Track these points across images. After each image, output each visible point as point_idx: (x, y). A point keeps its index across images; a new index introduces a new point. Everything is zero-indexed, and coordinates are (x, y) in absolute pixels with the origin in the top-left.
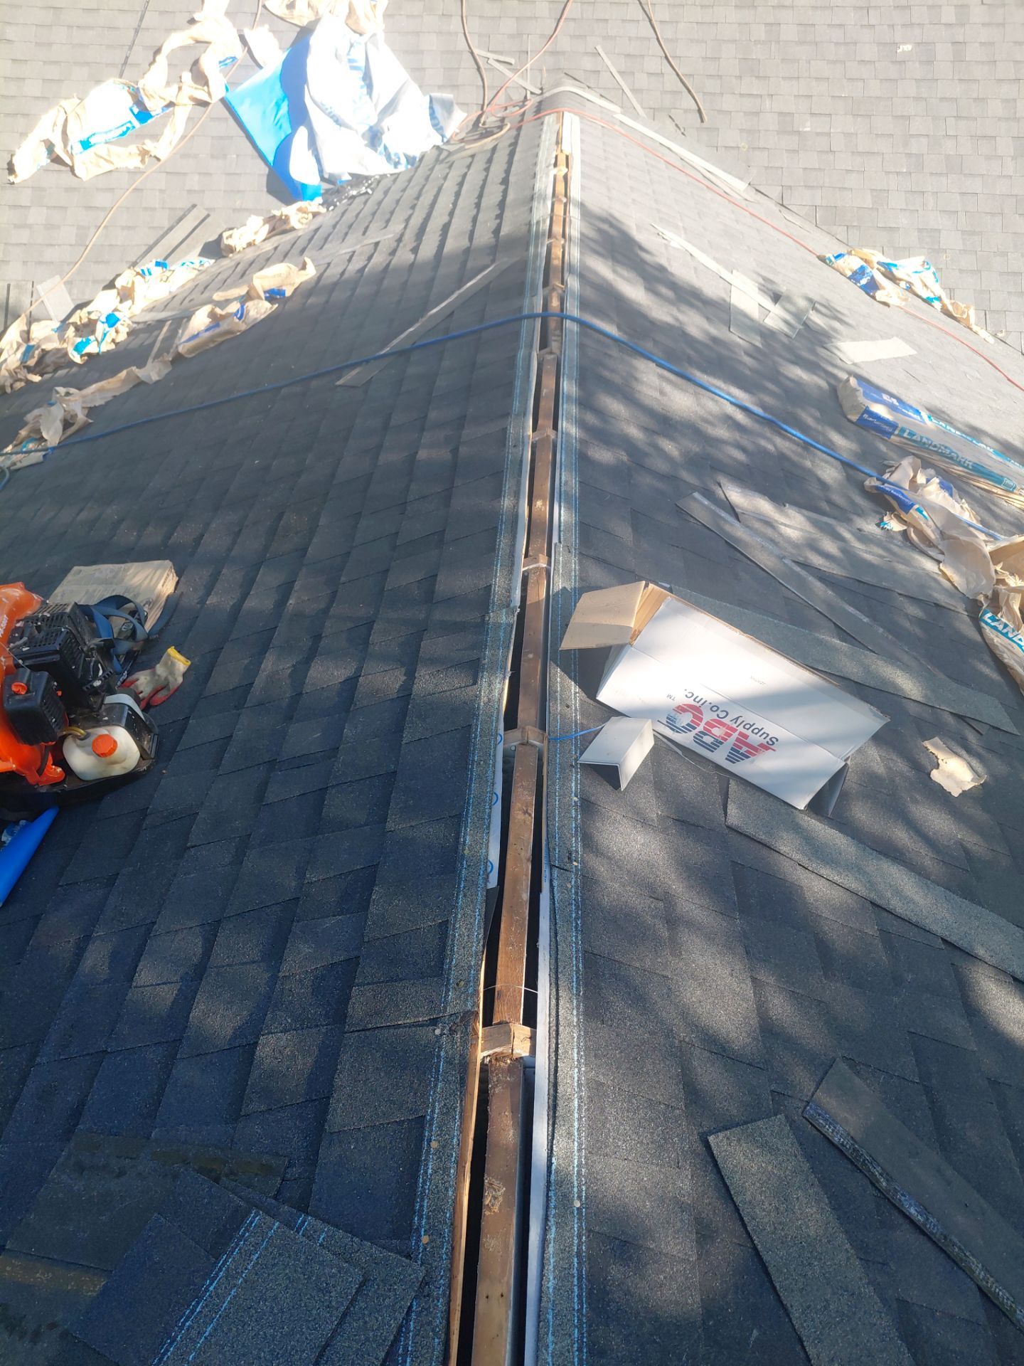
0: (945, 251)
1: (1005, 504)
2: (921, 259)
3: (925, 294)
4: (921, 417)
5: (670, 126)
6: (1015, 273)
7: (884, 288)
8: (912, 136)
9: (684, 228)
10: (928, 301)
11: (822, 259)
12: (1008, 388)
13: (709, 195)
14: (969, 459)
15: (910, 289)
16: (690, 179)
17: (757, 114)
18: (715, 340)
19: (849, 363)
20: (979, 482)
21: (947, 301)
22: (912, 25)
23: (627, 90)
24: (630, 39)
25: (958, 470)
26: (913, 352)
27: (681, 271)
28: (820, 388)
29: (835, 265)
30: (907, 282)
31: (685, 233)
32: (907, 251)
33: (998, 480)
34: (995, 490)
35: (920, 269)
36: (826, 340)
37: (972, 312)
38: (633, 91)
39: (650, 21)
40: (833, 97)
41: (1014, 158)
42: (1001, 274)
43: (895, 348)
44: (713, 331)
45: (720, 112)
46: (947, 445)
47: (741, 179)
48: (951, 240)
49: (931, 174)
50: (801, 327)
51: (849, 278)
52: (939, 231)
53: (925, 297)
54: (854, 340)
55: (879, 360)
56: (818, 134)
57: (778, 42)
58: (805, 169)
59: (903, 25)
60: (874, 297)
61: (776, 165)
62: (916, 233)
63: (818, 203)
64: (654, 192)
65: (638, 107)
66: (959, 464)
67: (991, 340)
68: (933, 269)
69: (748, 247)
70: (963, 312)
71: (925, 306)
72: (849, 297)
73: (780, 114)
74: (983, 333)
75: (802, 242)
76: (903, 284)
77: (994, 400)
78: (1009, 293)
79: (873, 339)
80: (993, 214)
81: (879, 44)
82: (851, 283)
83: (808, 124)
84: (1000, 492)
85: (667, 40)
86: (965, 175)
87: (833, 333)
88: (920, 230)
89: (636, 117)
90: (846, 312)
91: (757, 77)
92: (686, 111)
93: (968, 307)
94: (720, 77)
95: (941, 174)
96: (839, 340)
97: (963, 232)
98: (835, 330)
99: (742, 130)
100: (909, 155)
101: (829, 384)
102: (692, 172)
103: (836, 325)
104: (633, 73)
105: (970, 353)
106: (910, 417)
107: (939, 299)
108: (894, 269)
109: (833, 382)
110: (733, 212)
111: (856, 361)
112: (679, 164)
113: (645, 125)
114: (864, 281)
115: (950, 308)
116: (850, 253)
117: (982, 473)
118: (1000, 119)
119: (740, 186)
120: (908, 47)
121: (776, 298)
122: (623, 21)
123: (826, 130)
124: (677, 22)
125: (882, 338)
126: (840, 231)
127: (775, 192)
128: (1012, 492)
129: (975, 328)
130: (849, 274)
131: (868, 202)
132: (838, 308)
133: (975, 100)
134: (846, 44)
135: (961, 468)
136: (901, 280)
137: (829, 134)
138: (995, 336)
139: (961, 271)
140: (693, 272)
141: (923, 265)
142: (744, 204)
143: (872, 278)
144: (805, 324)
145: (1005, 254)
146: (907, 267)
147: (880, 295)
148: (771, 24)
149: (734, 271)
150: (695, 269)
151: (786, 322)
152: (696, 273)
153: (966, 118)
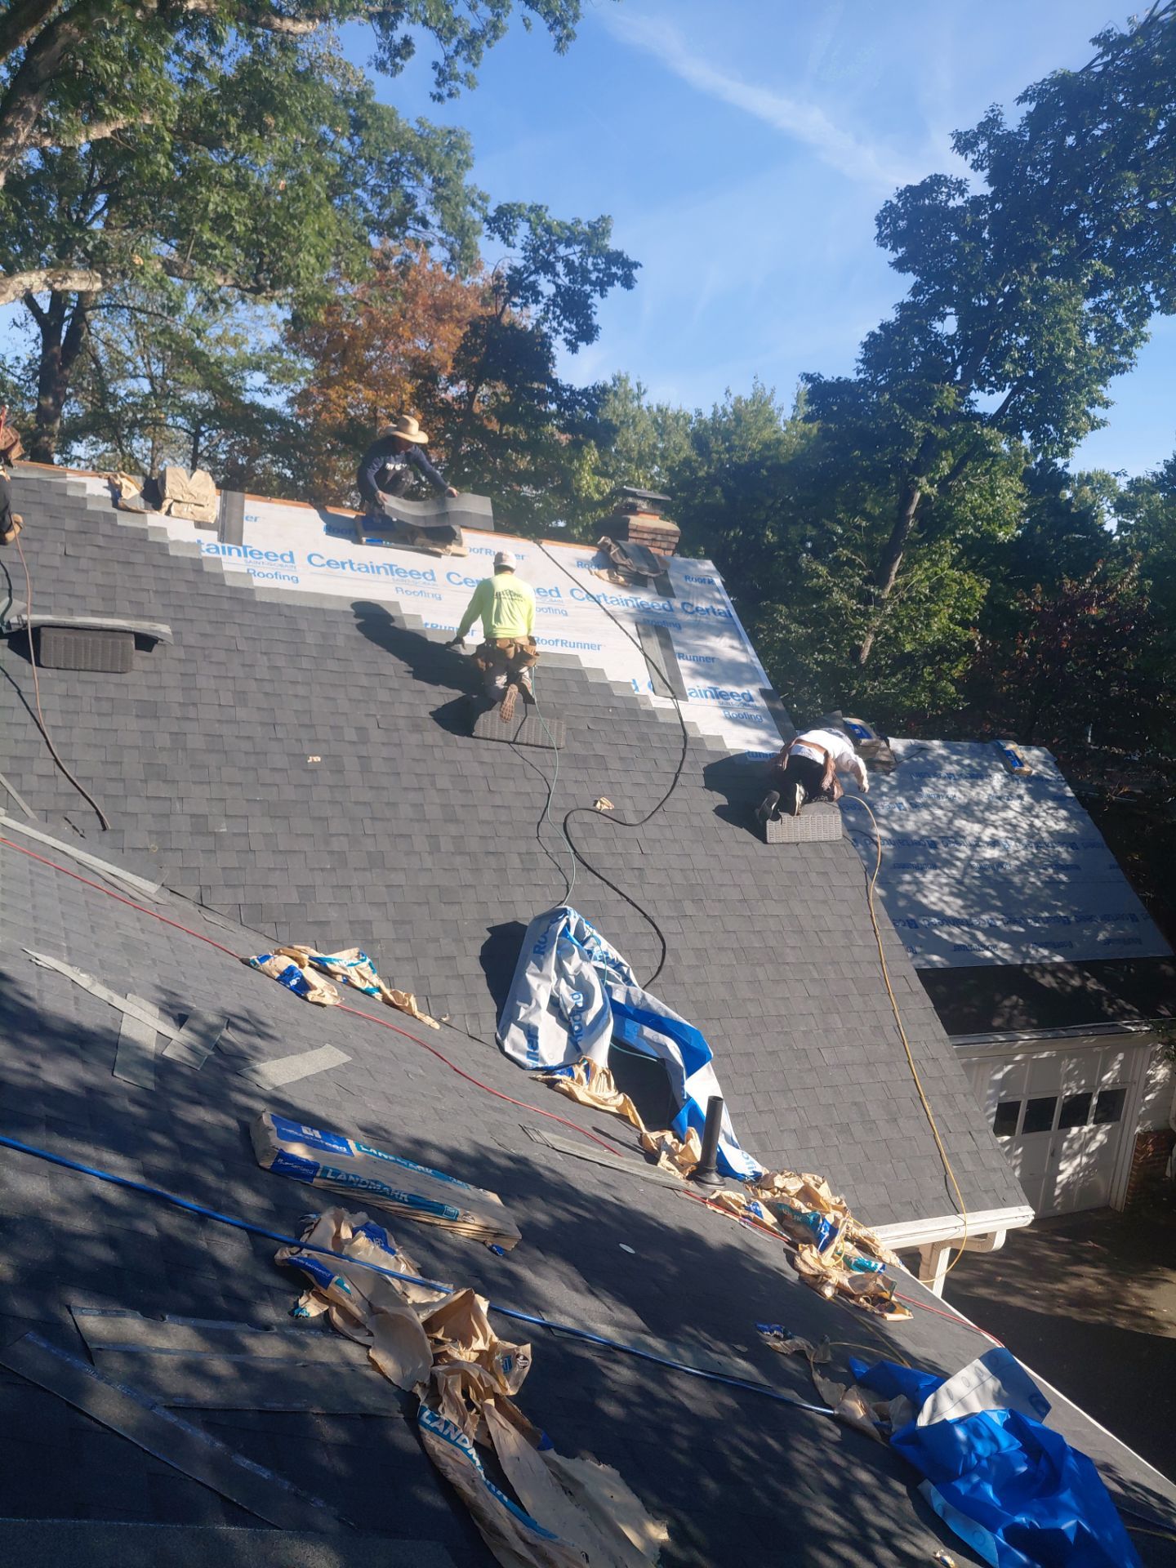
0: (378, 941)
1: (450, 1235)
2: (354, 951)
3: (365, 986)
4: (348, 1147)
5: (66, 828)
6: (449, 958)
7: (315, 988)
8: (332, 835)
9: (69, 949)
10: (367, 993)
11: (246, 962)
12: (453, 1081)
13: (110, 902)
14: (405, 1190)
15: (347, 981)
16: (87, 886)
17: (167, 816)
18: (90, 1090)
19: (269, 1088)
20: (418, 1215)
21: (387, 991)
22: (317, 740)
23: (13, 792)
24: (16, 741)
25: (394, 1206)
26: (347, 1059)
27: (53, 1003)
28: (227, 1128)
29: (261, 968)
30: (343, 975)
31: (69, 954)
32: (341, 946)
33: (438, 1209)
34: (437, 1222)
35: (355, 961)
36: (242, 1063)
37: (412, 1000)
38: (20, 792)
39: (39, 725)
40: (248, 800)
41: (431, 853)
42: (436, 959)
43: (326, 1058)
44: (89, 1078)
45: (125, 814)
46: (378, 1178)
47: (153, 881)
48: (383, 930)
49: (355, 869)
50: (211, 1053)
51: (278, 980)
52: (370, 922)
53: (363, 988)
54: (278, 1057)
55: (306, 1078)
56: (235, 834)
57: (185, 749)
58: (224, 869)
59: (310, 740)
60: (306, 999)
61: (192, 865)
62: (348, 926)
63: (241, 901)
64: (34, 907)
65: (27, 809)
66: (394, 1198)
67: (437, 1026)
68: (368, 960)
69: (154, 960)
70: (405, 1001)
71: (363, 998)
72: (275, 1003)
73: (192, 816)
74: (428, 1020)
75: (222, 946)
76: (340, 978)
77: (439, 1099)
78: (447, 977)
79: (301, 1051)
80: (419, 904)
81: (289, 755)
82: (279, 985)
83: (224, 825)
84: (443, 1223)
85: (60, 744)
86: (388, 869)
87: (253, 1053)
88: (351, 923)
89: (23, 819)
90: (270, 1022)
91: (165, 781)
92: (85, 813)
93: (408, 996)
94: (123, 780)
95: (364, 869)
96: (259, 1060)
97: (395, 922)
98: (255, 1048)
99: (150, 832)
100: (331, 853)
101: (239, 1121)
102: (90, 878)
103: (258, 1041)
104: (21, 775)
105: (413, 1044)
106: (334, 1151)
107: (379, 989)
108: (329, 966)
109: (246, 1118)
110: (139, 920)
111: (278, 1084)
112: (74, 869)
113: (34, 828)
114: (294, 982)
115: (391, 997)
116: (278, 953)
117: (420, 1204)
118: (411, 820)
119: (151, 888)
120: (317, 759)
121: (181, 1020)
122: (8, 724)
123: (244, 831)
124: (71, 728)
125: (312, 1047)
126: (268, 928)
127: (193, 892)
128: (455, 1221)
129: (417, 1014)
130: (277, 975)
131: (295, 898)
132: (263, 1019)
133: (388, 804)
134: (258, 753)
135: (396, 1204)
136: (337, 974)
137: (247, 835)
138: (439, 1021)
139: (397, 959)
140: (72, 1002)
141: (358, 957)
142: (153, 909)
143: (302, 977)
144: (217, 1048)
145: (437, 940)
146: (344, 960)
147: (311, 995)
148: (176, 733)
149: (129, 995)
150: (76, 999)
151: (192, 1049)
152: (76, 1003)
153: (381, 819)
